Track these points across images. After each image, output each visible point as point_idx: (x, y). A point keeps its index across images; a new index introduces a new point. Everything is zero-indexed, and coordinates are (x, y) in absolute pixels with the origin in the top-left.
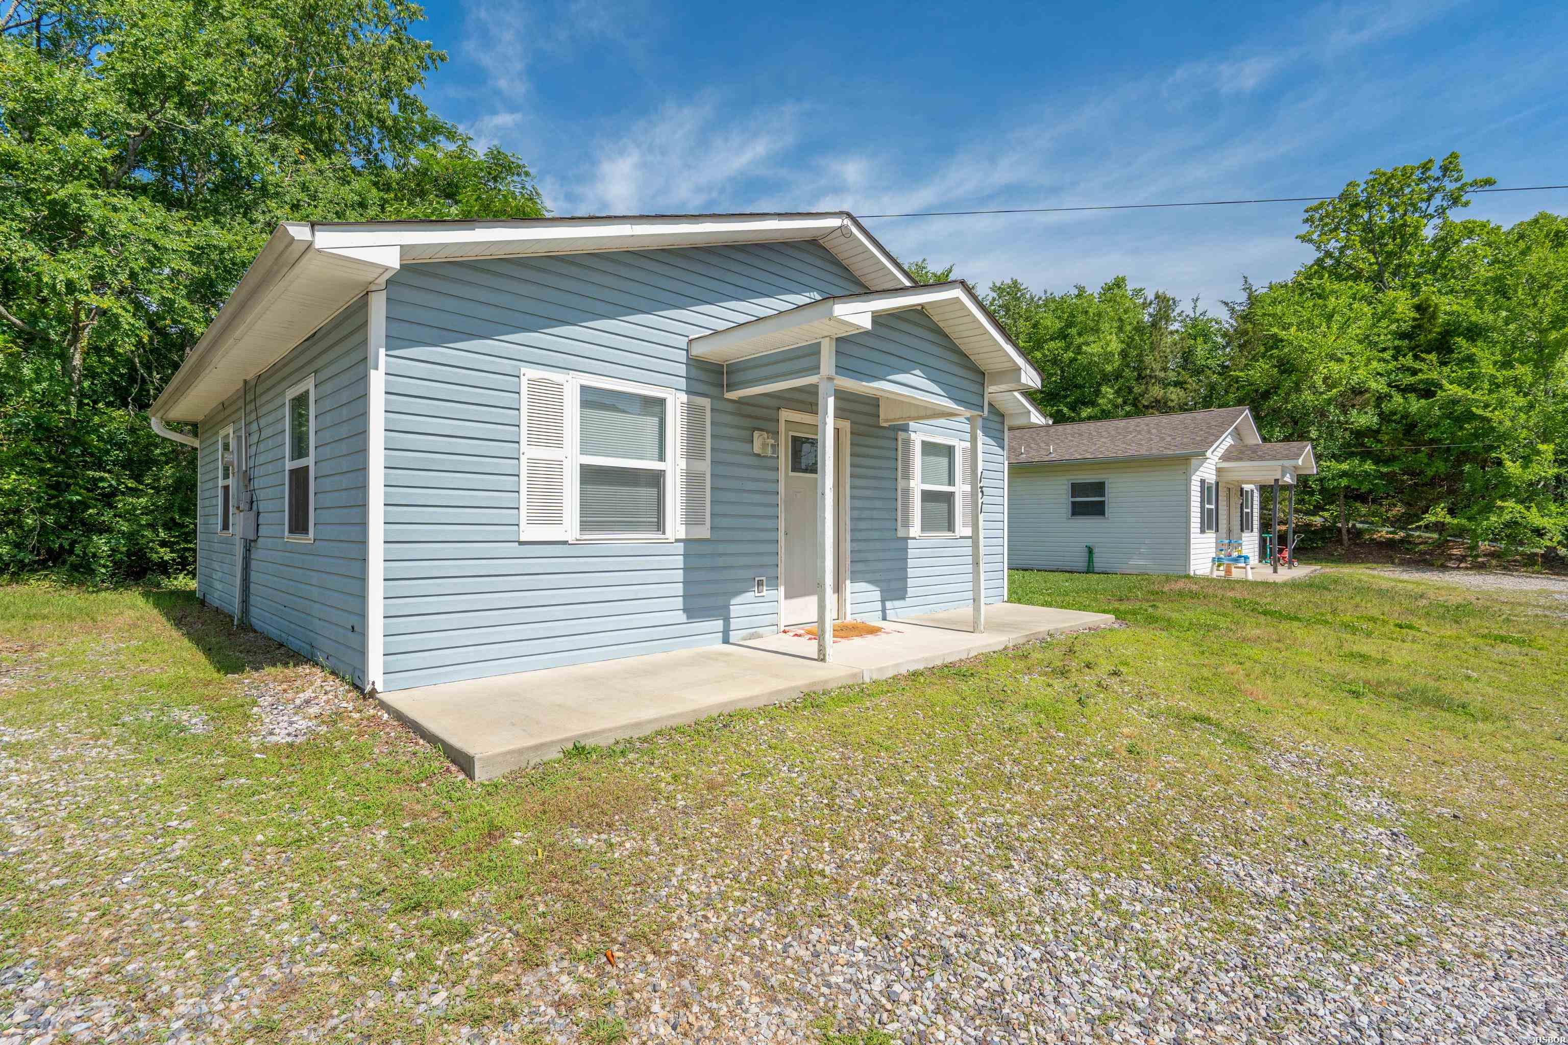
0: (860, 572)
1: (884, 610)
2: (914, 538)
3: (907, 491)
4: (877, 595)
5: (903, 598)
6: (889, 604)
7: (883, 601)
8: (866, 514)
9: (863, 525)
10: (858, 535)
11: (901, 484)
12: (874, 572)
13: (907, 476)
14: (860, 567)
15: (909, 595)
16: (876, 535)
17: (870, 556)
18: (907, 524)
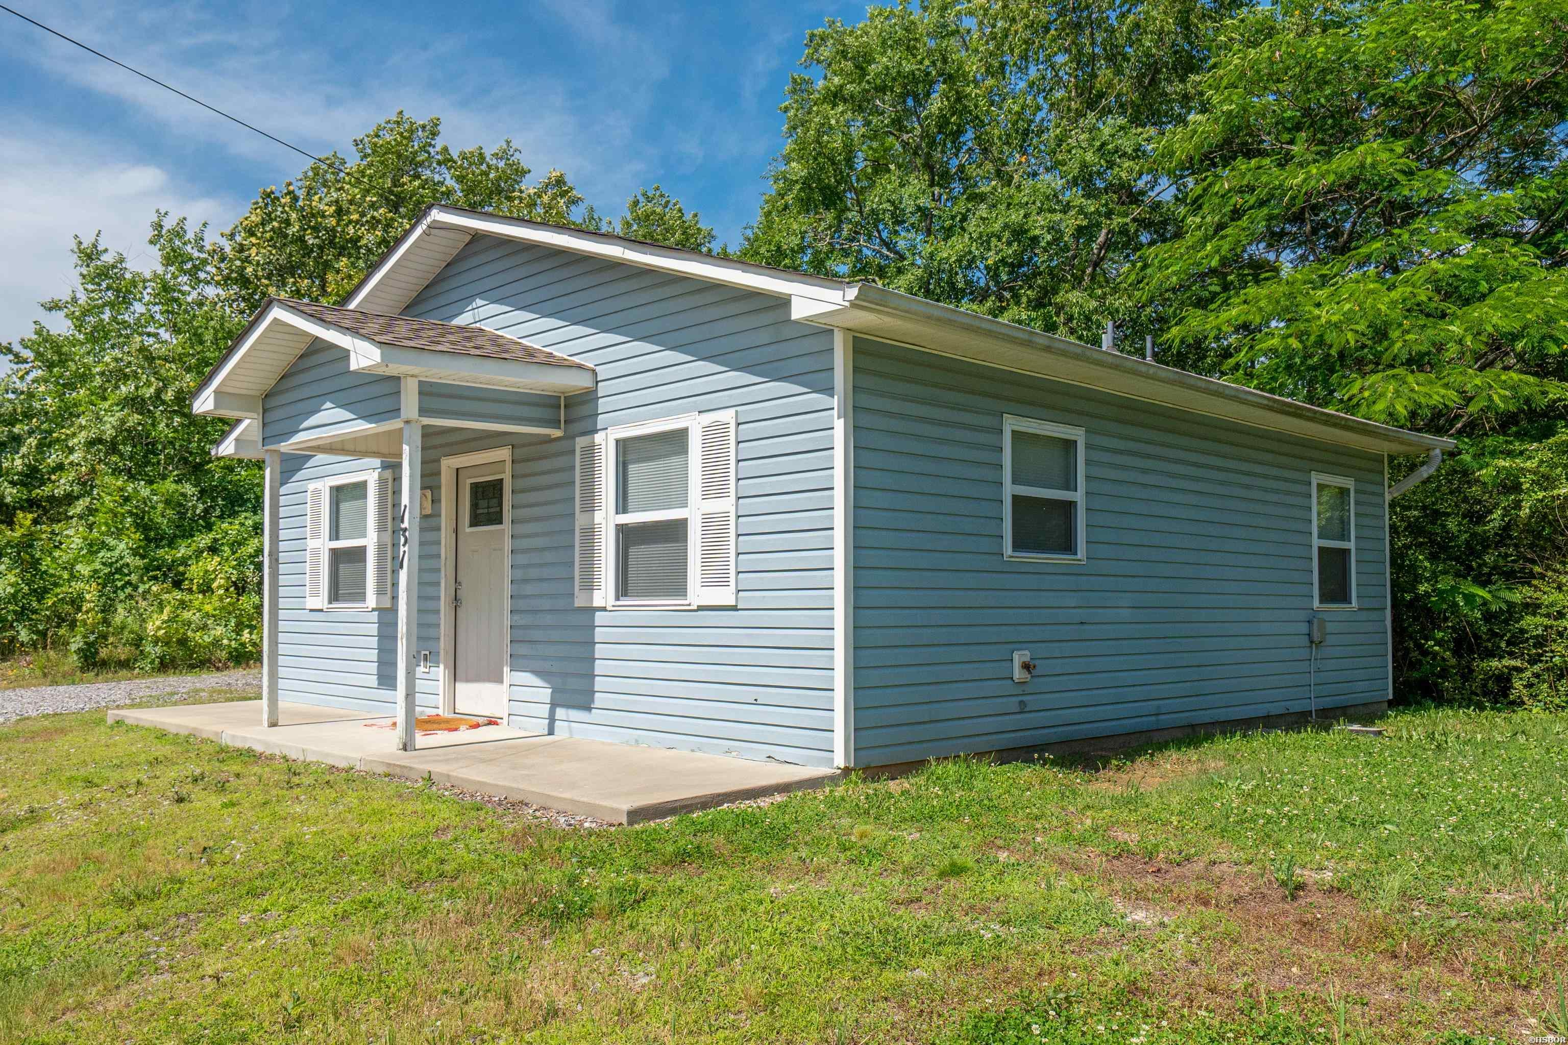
0: (524, 657)
1: (552, 720)
2: (604, 609)
3: (590, 533)
4: (545, 694)
5: (588, 709)
6: (560, 713)
7: (554, 705)
8: (534, 573)
9: (529, 589)
10: (522, 604)
11: (580, 520)
12: (545, 658)
13: (590, 506)
14: (523, 649)
15: (597, 704)
16: (546, 604)
17: (537, 635)
18: (589, 586)
